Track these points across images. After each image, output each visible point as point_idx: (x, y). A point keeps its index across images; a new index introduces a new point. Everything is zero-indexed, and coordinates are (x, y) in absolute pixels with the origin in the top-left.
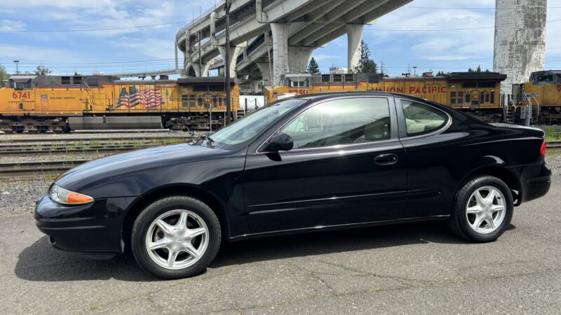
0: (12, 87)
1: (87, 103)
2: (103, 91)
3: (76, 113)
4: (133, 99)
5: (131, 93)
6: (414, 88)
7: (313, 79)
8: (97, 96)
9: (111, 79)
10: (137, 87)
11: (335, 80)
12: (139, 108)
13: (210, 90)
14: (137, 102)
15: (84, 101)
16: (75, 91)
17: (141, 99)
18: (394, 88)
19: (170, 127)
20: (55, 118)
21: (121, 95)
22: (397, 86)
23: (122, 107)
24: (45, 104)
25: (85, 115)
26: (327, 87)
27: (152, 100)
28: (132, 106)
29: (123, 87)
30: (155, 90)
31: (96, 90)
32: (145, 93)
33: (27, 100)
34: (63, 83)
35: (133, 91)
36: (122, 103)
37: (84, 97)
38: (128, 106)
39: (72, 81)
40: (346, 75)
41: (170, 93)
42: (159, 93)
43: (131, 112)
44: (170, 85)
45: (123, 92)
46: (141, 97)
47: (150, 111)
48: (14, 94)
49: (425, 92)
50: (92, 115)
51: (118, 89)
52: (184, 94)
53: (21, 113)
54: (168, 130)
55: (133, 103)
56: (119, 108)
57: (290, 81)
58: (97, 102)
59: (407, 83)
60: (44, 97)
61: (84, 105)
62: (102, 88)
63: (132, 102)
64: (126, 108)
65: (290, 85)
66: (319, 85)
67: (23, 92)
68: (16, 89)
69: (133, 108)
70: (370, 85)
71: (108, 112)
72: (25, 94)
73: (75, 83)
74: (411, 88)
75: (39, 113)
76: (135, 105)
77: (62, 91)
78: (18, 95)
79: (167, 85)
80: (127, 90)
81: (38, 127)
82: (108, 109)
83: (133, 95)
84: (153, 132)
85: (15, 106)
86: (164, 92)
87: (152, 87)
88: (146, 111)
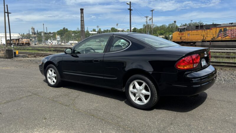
0: (179, 31)
1: (204, 36)
2: (211, 31)
3: (199, 41)
4: (225, 34)
5: (224, 31)
8: (209, 33)
9: (215, 26)
10: (228, 28)
12: (227, 38)
14: (226, 35)
15: (203, 35)
16: (200, 31)
17: (229, 34)
20: (192, 42)
21: (219, 32)
23: (220, 38)
24: (189, 37)
25: (203, 41)
27: (234, 34)
29: (221, 28)
31: (208, 31)
32: (231, 31)
33: (183, 36)
34: (196, 28)
35: (225, 30)
36: (219, 36)
37: (203, 34)
38: (222, 37)
39: (199, 27)
43: (223, 40)
45: (221, 31)
46: (229, 33)
47: (232, 40)
48: (179, 34)
50: (205, 41)
51: (218, 29)
53: (181, 41)
55: (225, 36)
56: (218, 38)
58: (208, 36)
60: (188, 34)
61: (202, 37)
62: (211, 29)
64: (221, 38)
67: (182, 33)
68: (180, 32)
69: (224, 38)
71: (212, 40)
72: (182, 34)
73: (201, 28)
75: (186, 41)
76: (225, 37)
77: (195, 32)
78: (180, 34)
80: (223, 30)
82: (212, 39)
83: (225, 32)
84: (232, 49)
85: (179, 38)
88: (230, 40)
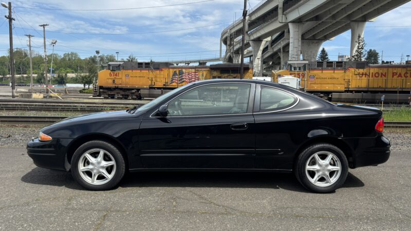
0: (109, 69)
1: (152, 80)
2: (162, 73)
3: (145, 87)
4: (181, 78)
5: (180, 74)
6: (396, 73)
7: (309, 65)
8: (158, 76)
9: (167, 65)
10: (184, 70)
11: (327, 66)
13: (232, 73)
14: (183, 80)
15: (150, 79)
16: (145, 72)
18: (378, 73)
19: (203, 98)
20: (133, 89)
21: (173, 76)
22: (381, 71)
23: (174, 84)
24: (128, 80)
25: (151, 88)
26: (321, 71)
28: (180, 83)
29: (175, 70)
30: (195, 72)
31: (158, 72)
32: (189, 74)
33: (117, 77)
34: (139, 67)
35: (181, 73)
36: (174, 81)
37: (150, 76)
38: (177, 83)
39: (144, 66)
40: (337, 62)
41: (205, 75)
42: (197, 75)
44: (205, 69)
45: (175, 74)
48: (110, 74)
49: (406, 77)
50: (154, 88)
51: (171, 71)
52: (213, 75)
53: (113, 86)
54: (202, 100)
56: (171, 84)
57: (291, 66)
58: (158, 80)
59: (390, 70)
60: (127, 76)
61: (150, 82)
62: (162, 70)
63: (180, 80)
64: (176, 84)
65: (291, 70)
66: (314, 69)
67: (116, 72)
68: (112, 71)
70: (357, 70)
71: (164, 87)
72: (116, 74)
73: (146, 67)
74: (393, 73)
75: (124, 86)
76: (181, 83)
77: (137, 72)
78: (113, 74)
79: (203, 69)
80: (177, 72)
81: (123, 95)
82: (164, 85)
83: (181, 76)
85: (110, 81)
86: (201, 74)
87: (193, 70)
